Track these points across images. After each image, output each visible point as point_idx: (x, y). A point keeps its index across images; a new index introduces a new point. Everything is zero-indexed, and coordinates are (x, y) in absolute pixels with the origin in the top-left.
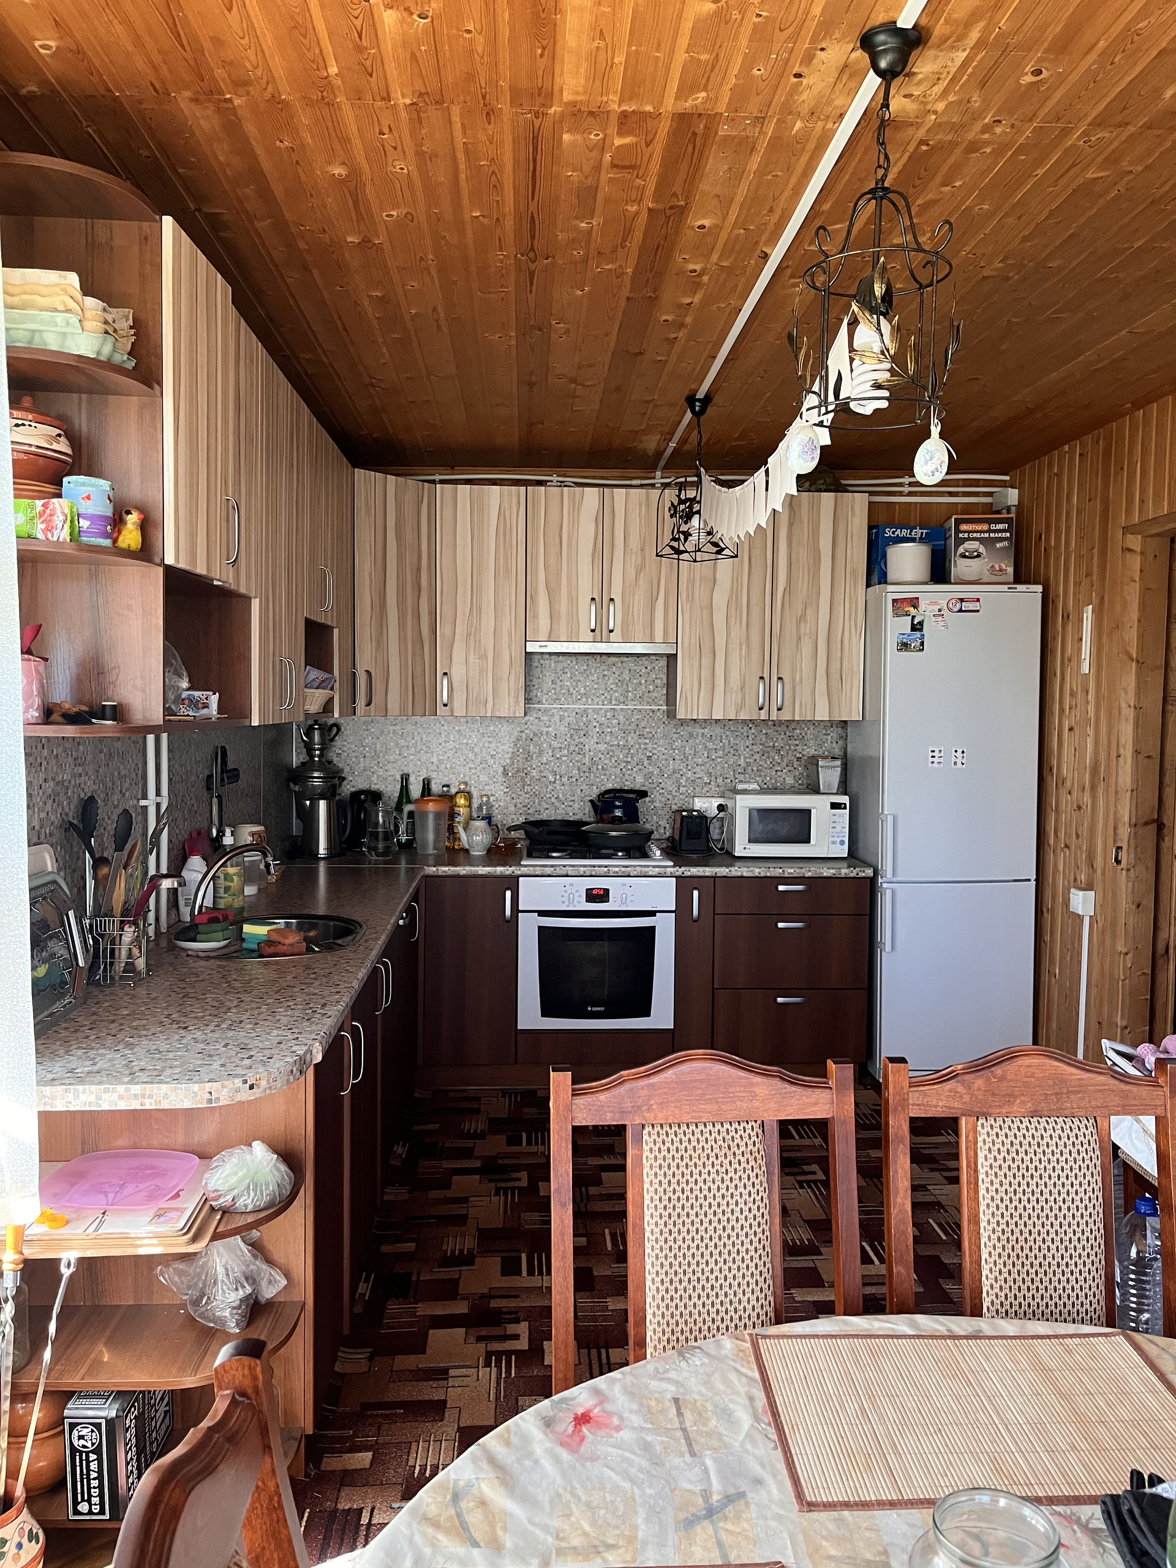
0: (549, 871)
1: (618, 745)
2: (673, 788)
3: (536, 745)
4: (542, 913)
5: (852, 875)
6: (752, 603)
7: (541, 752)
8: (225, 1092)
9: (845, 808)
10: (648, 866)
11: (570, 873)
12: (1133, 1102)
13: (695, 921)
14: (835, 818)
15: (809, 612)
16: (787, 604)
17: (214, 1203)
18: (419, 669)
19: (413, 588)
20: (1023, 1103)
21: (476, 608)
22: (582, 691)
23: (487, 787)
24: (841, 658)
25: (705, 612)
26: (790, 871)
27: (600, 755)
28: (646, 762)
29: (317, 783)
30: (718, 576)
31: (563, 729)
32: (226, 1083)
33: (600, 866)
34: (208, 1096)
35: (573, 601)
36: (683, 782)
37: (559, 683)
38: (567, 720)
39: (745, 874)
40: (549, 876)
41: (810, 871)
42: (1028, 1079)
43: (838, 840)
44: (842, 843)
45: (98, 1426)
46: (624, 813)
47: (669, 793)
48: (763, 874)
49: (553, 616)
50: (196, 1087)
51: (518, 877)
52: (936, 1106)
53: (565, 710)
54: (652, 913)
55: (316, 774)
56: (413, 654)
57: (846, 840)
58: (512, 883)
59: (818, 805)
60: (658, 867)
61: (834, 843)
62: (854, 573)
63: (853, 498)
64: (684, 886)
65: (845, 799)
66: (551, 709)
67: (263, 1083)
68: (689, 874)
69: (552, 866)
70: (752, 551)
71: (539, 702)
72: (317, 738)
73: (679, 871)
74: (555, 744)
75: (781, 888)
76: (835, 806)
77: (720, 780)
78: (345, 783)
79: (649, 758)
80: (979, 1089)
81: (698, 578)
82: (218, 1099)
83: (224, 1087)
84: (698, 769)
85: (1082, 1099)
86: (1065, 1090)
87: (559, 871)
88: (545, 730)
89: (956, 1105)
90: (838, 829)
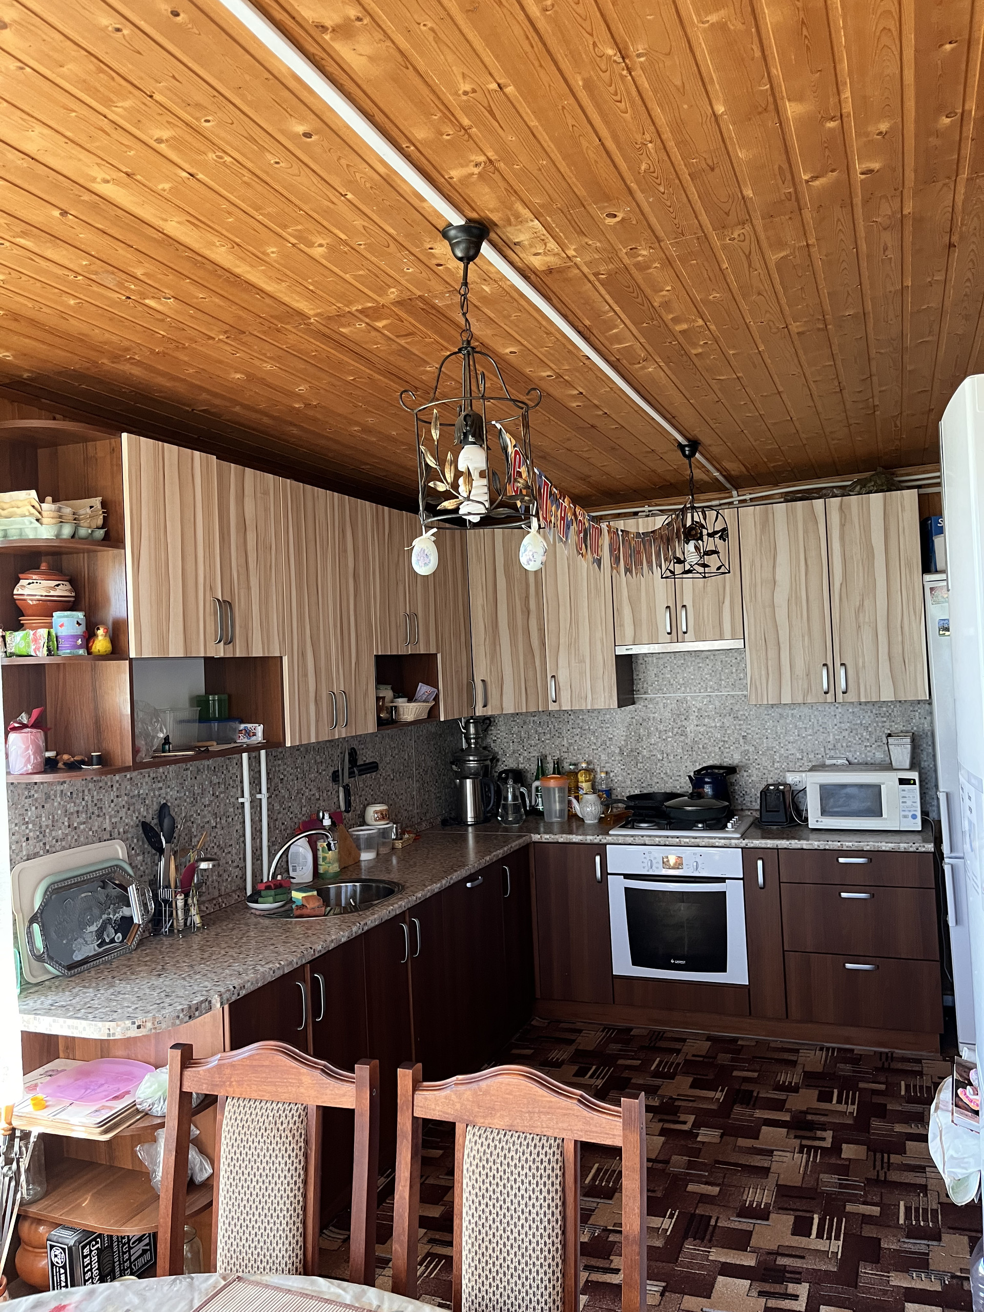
0: (630, 840)
1: (716, 727)
2: (768, 764)
3: (645, 728)
4: (627, 876)
5: (911, 849)
6: (811, 597)
7: (649, 734)
8: (119, 1029)
9: (914, 783)
10: (715, 838)
11: (647, 842)
12: (594, 1129)
13: (761, 888)
14: (904, 794)
15: (866, 603)
16: (844, 595)
17: (138, 1106)
18: (531, 674)
19: (522, 612)
20: (502, 1117)
21: (574, 621)
22: (681, 681)
23: (607, 765)
24: (903, 642)
25: (767, 610)
26: (849, 844)
27: (700, 736)
28: (741, 741)
29: (472, 764)
30: (777, 578)
31: (667, 715)
32: (119, 1023)
33: (672, 837)
34: (107, 1031)
35: (652, 610)
36: (777, 758)
37: (661, 676)
38: (670, 707)
39: (805, 847)
40: (630, 844)
41: (869, 844)
42: (507, 1096)
43: (910, 814)
44: (914, 817)
45: (64, 1249)
46: (714, 790)
47: (765, 768)
48: (822, 847)
49: (636, 624)
50: (100, 1024)
51: (606, 844)
52: (434, 1110)
53: (667, 699)
54: (722, 880)
55: (471, 758)
56: (525, 664)
57: (919, 814)
58: (601, 849)
59: (888, 781)
60: (724, 838)
61: (905, 817)
62: (909, 565)
63: (902, 495)
64: (749, 856)
65: (914, 775)
66: (655, 698)
67: (149, 1025)
68: (752, 845)
69: (632, 836)
70: (807, 552)
71: (645, 693)
72: (472, 730)
73: (744, 843)
74: (661, 727)
75: (841, 860)
76: (902, 782)
77: (811, 756)
78: (500, 763)
79: (744, 737)
80: (468, 1100)
81: (759, 581)
82: (114, 1034)
83: (118, 1026)
84: (790, 747)
85: (550, 1119)
86: (537, 1110)
87: (638, 841)
88: (652, 715)
89: (449, 1111)
90: (909, 803)
